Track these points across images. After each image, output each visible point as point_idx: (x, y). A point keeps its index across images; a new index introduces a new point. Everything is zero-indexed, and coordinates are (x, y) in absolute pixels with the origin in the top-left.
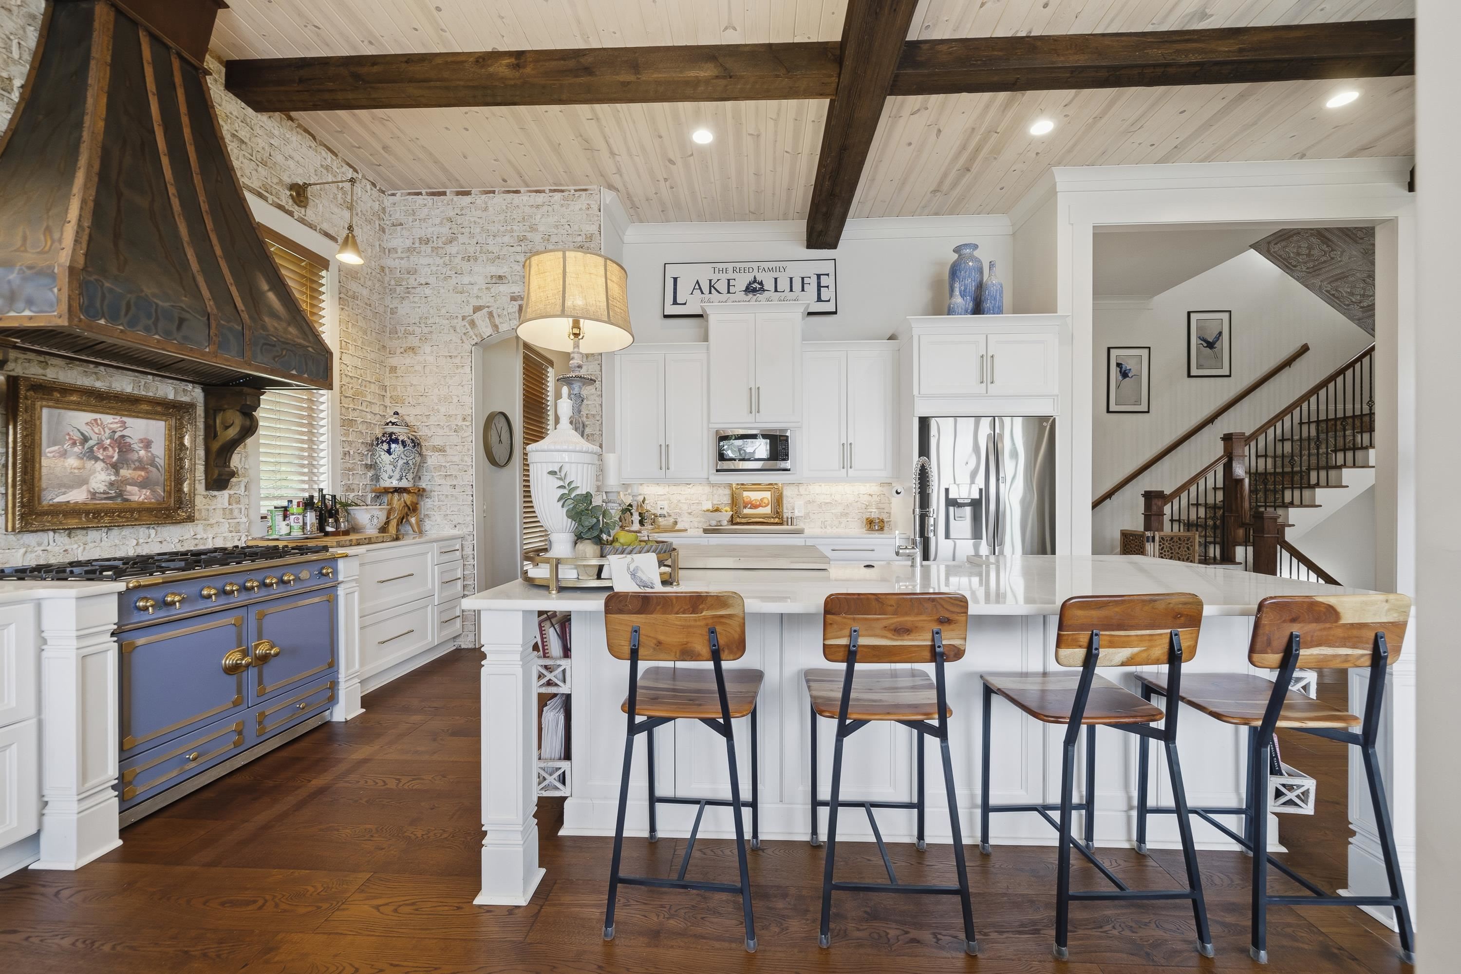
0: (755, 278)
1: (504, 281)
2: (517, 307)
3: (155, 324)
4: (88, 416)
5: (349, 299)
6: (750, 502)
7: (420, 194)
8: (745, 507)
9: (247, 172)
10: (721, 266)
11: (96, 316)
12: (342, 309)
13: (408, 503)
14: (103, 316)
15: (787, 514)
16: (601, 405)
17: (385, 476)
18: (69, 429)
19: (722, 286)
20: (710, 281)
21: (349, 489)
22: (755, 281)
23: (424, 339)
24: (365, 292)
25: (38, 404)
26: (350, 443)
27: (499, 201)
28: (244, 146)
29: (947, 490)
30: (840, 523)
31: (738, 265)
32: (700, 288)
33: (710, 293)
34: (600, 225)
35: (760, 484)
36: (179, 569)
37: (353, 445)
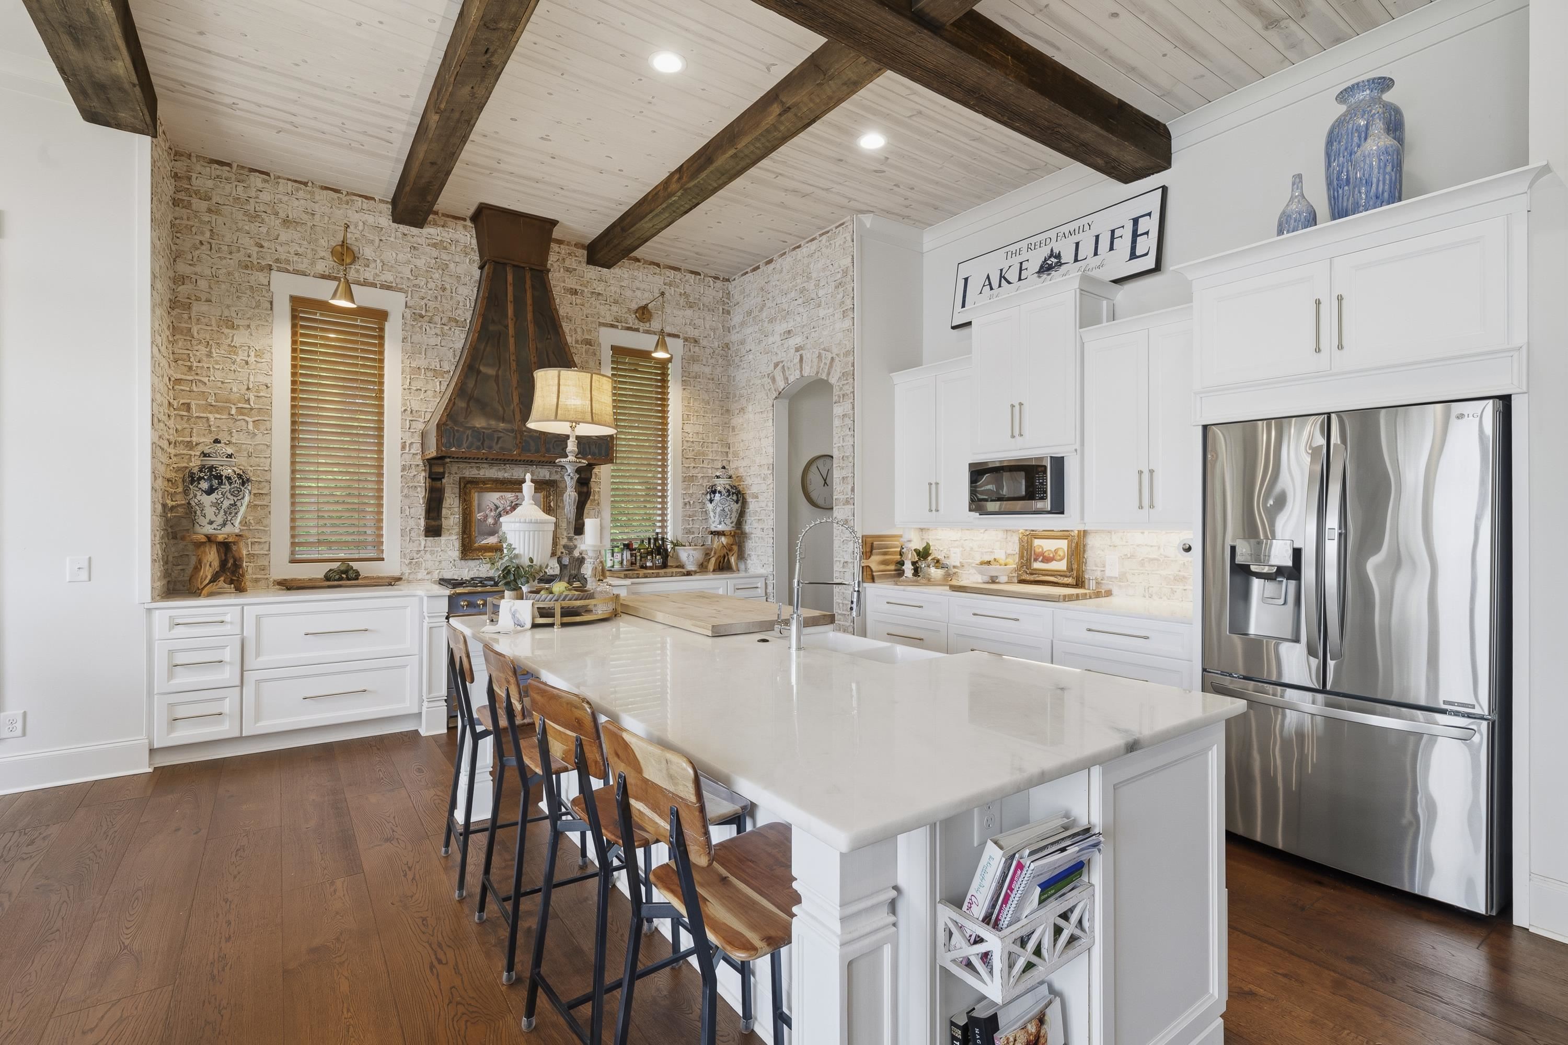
0: (1052, 250)
1: (792, 335)
2: (799, 357)
3: (483, 444)
4: (497, 495)
5: (692, 380)
6: (1042, 554)
7: (747, 273)
8: (1036, 560)
9: (603, 313)
10: (1012, 248)
11: (450, 447)
12: (684, 389)
13: (725, 543)
14: (454, 446)
15: (1092, 572)
16: (853, 446)
17: (711, 521)
18: (488, 503)
19: (1012, 275)
20: (1001, 270)
21: (689, 532)
22: (1051, 255)
23: (748, 400)
24: (707, 370)
25: (473, 491)
26: (691, 495)
27: (788, 260)
28: (600, 297)
29: (1233, 549)
30: (1173, 592)
31: (1032, 240)
32: (990, 284)
33: (1000, 286)
34: (853, 256)
35: (1053, 531)
36: (491, 586)
37: (694, 496)
